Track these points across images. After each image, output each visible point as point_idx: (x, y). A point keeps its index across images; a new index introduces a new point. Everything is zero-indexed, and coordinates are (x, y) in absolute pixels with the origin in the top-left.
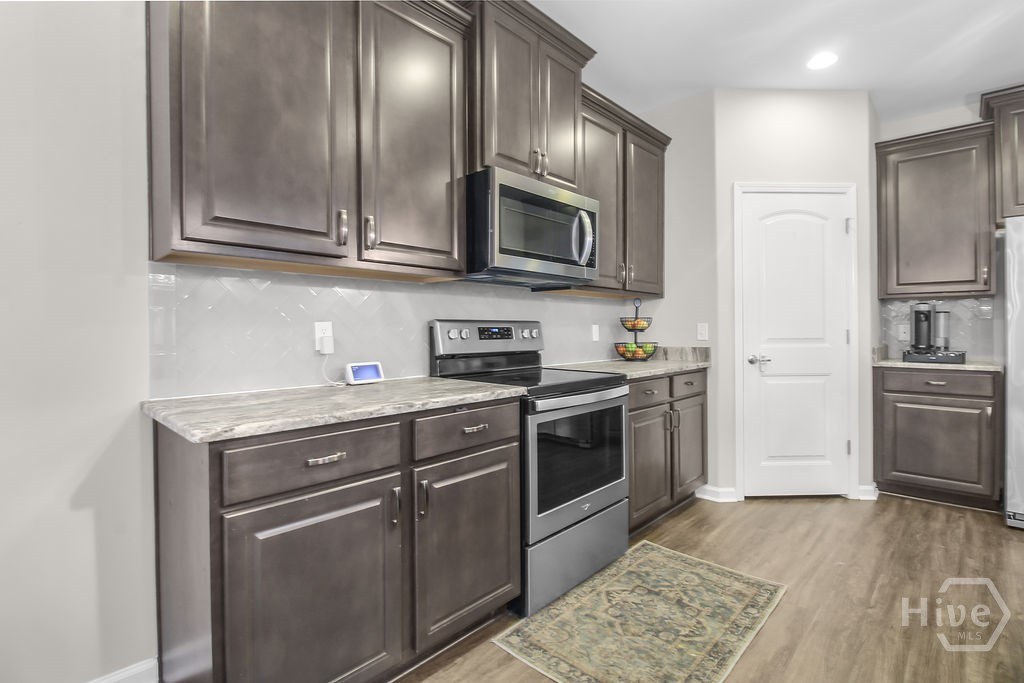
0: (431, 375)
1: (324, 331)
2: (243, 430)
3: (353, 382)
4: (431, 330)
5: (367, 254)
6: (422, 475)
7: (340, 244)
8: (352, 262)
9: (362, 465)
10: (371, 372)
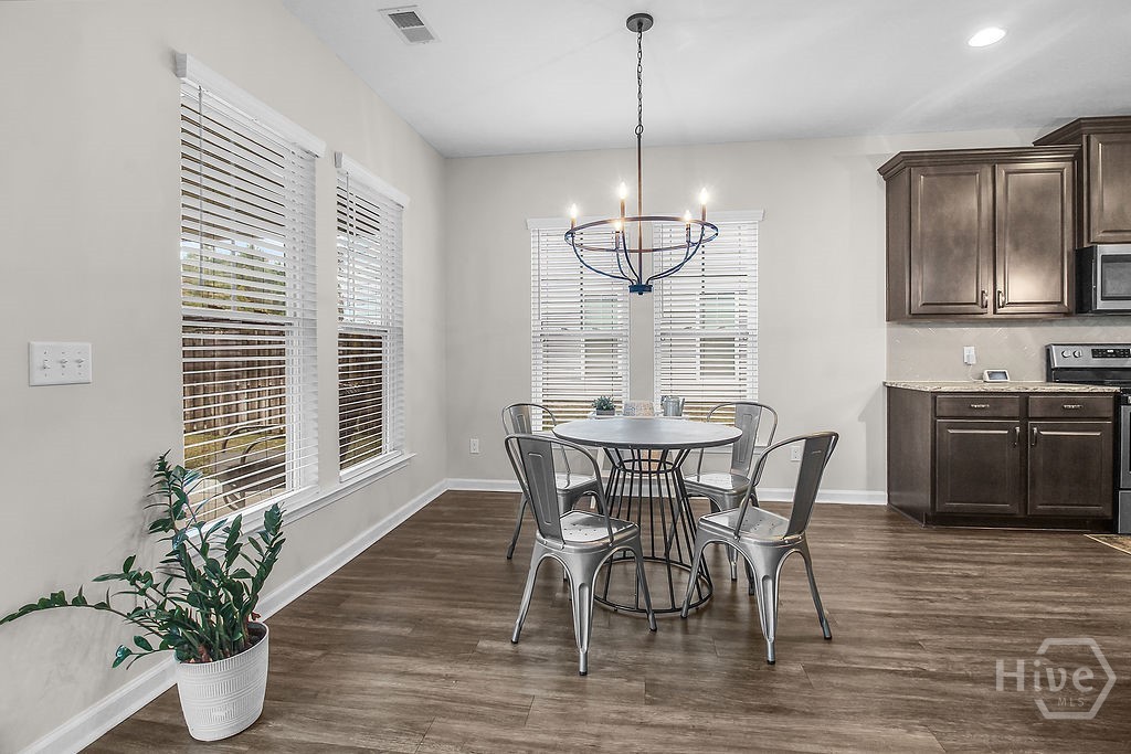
0: (1048, 381)
1: (970, 352)
2: (944, 389)
3: (988, 380)
4: (1048, 351)
5: (999, 310)
6: (1035, 425)
7: (983, 307)
8: (990, 315)
9: (996, 413)
10: (1002, 376)
